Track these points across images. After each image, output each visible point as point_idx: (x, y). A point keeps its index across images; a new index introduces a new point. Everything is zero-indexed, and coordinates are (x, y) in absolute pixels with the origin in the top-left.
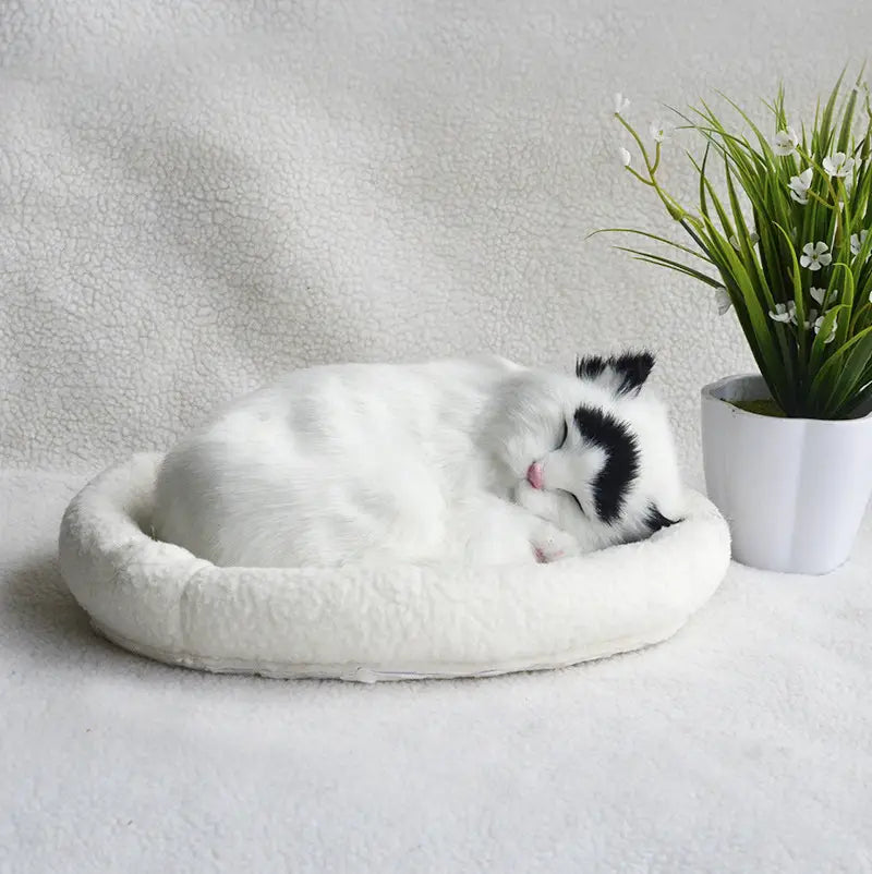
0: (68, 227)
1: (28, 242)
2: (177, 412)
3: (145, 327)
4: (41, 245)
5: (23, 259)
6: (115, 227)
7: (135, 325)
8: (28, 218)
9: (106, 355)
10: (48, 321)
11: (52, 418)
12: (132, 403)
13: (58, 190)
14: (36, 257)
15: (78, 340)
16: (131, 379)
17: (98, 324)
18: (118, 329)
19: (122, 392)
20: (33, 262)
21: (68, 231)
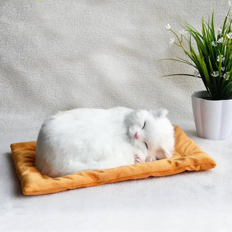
0: (18, 50)
1: (8, 55)
2: (54, 95)
3: (42, 73)
4: (11, 55)
5: (7, 60)
6: (30, 48)
7: (40, 73)
8: (7, 48)
9: (33, 82)
10: (17, 75)
11: (22, 99)
12: (41, 93)
13: (14, 40)
14: (11, 58)
15: (25, 79)
16: (40, 87)
17: (30, 74)
18: (35, 74)
19: (38, 91)
20: (10, 60)
21: (18, 51)
